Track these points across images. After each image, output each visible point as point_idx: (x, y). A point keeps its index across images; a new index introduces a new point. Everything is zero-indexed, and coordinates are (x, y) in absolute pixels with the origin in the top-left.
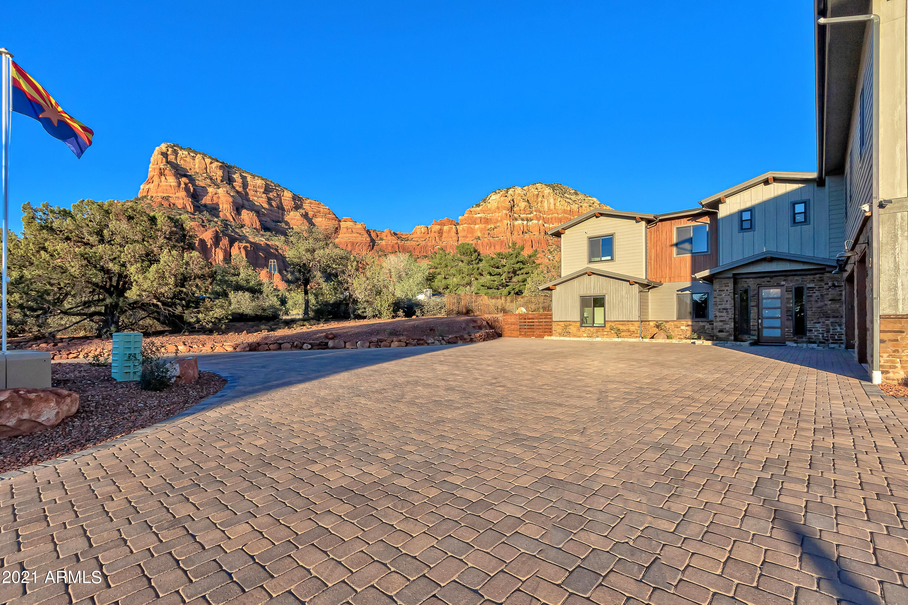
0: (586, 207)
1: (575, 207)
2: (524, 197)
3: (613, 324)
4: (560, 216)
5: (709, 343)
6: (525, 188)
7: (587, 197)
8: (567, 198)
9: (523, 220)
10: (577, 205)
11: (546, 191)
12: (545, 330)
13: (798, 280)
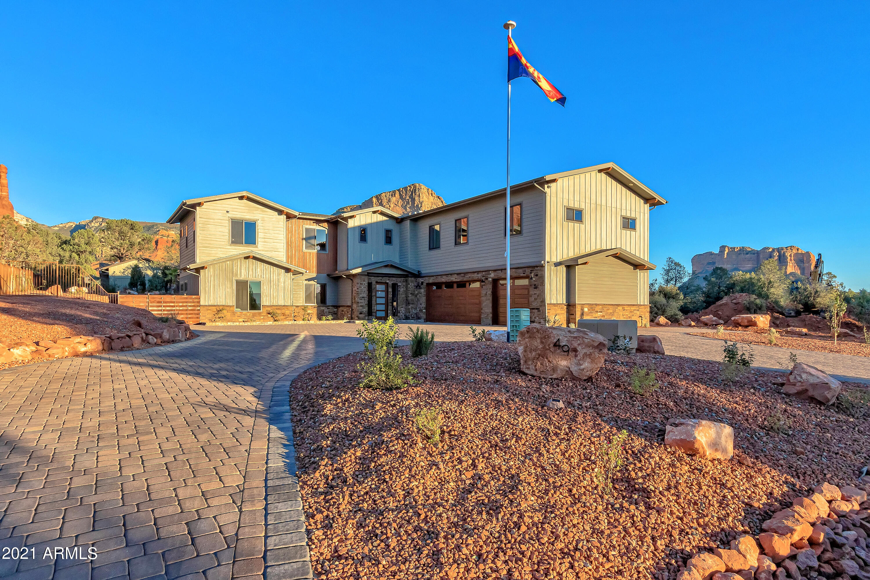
3: (269, 309)
12: (189, 316)
13: (394, 280)
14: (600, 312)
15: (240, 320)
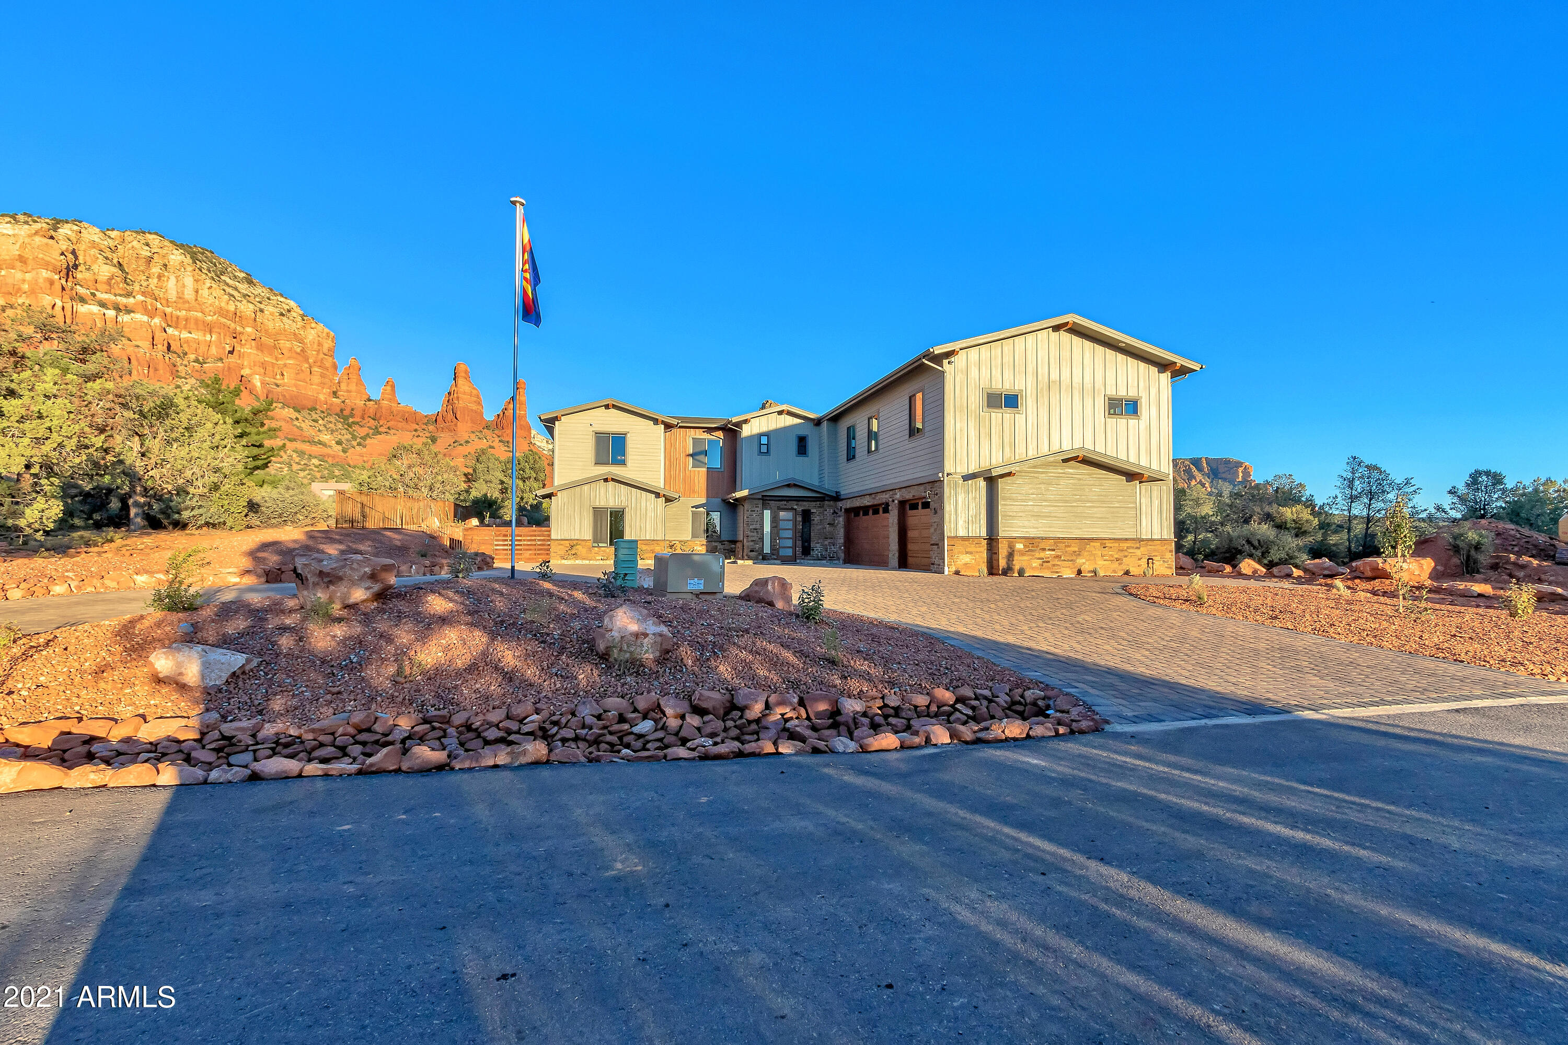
0: (272, 314)
1: (247, 309)
2: (109, 255)
4: (210, 318)
5: (750, 562)
6: (113, 234)
7: (276, 295)
8: (228, 285)
9: (103, 304)
10: (251, 306)
11: (173, 257)
12: (538, 552)
13: (806, 505)
14: (1049, 550)
15: (598, 558)
